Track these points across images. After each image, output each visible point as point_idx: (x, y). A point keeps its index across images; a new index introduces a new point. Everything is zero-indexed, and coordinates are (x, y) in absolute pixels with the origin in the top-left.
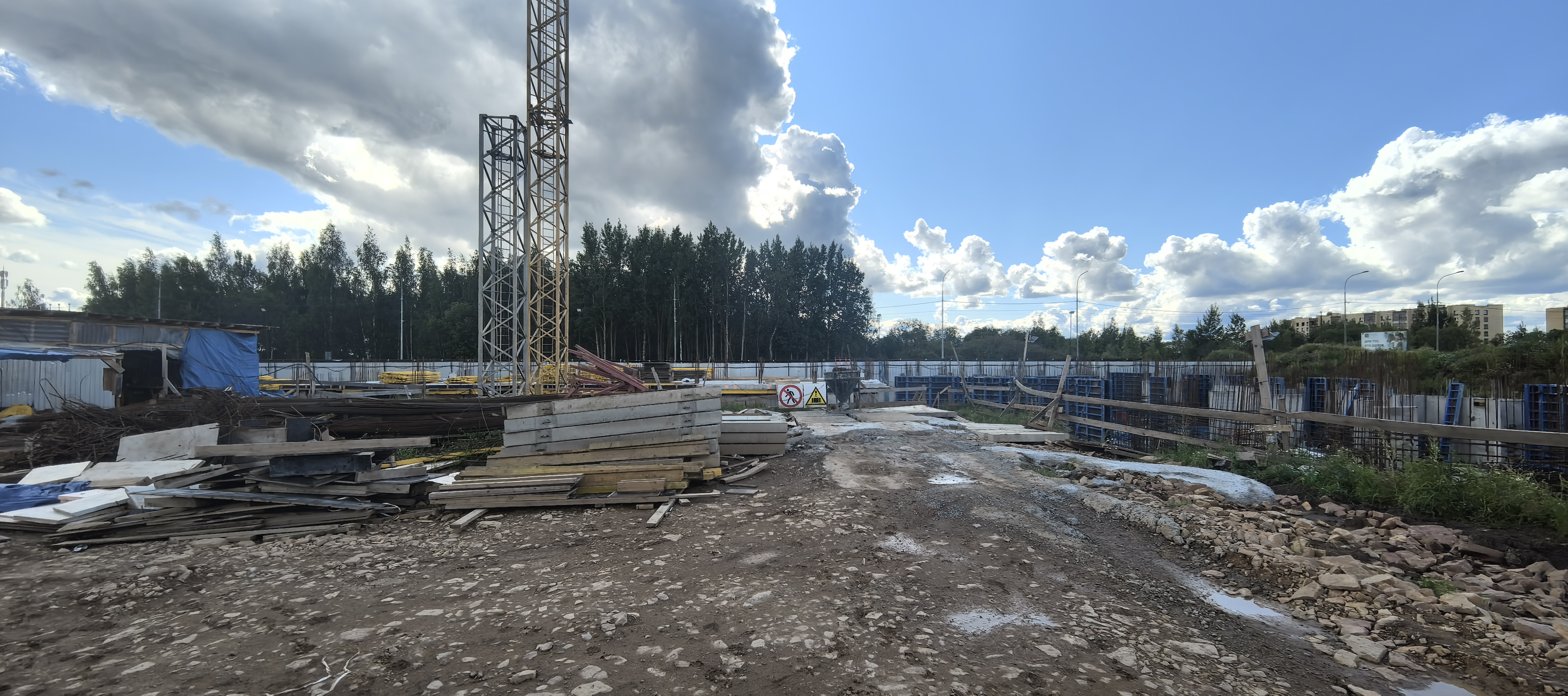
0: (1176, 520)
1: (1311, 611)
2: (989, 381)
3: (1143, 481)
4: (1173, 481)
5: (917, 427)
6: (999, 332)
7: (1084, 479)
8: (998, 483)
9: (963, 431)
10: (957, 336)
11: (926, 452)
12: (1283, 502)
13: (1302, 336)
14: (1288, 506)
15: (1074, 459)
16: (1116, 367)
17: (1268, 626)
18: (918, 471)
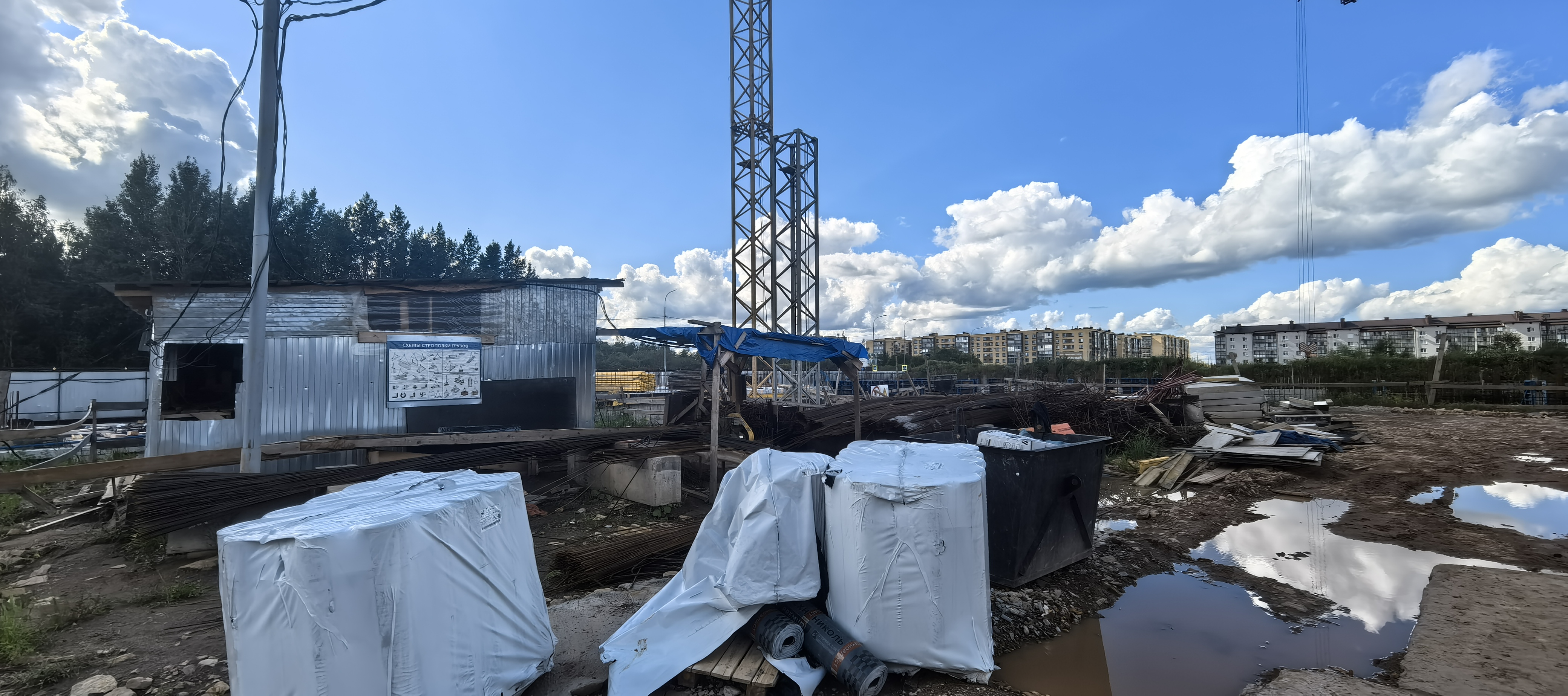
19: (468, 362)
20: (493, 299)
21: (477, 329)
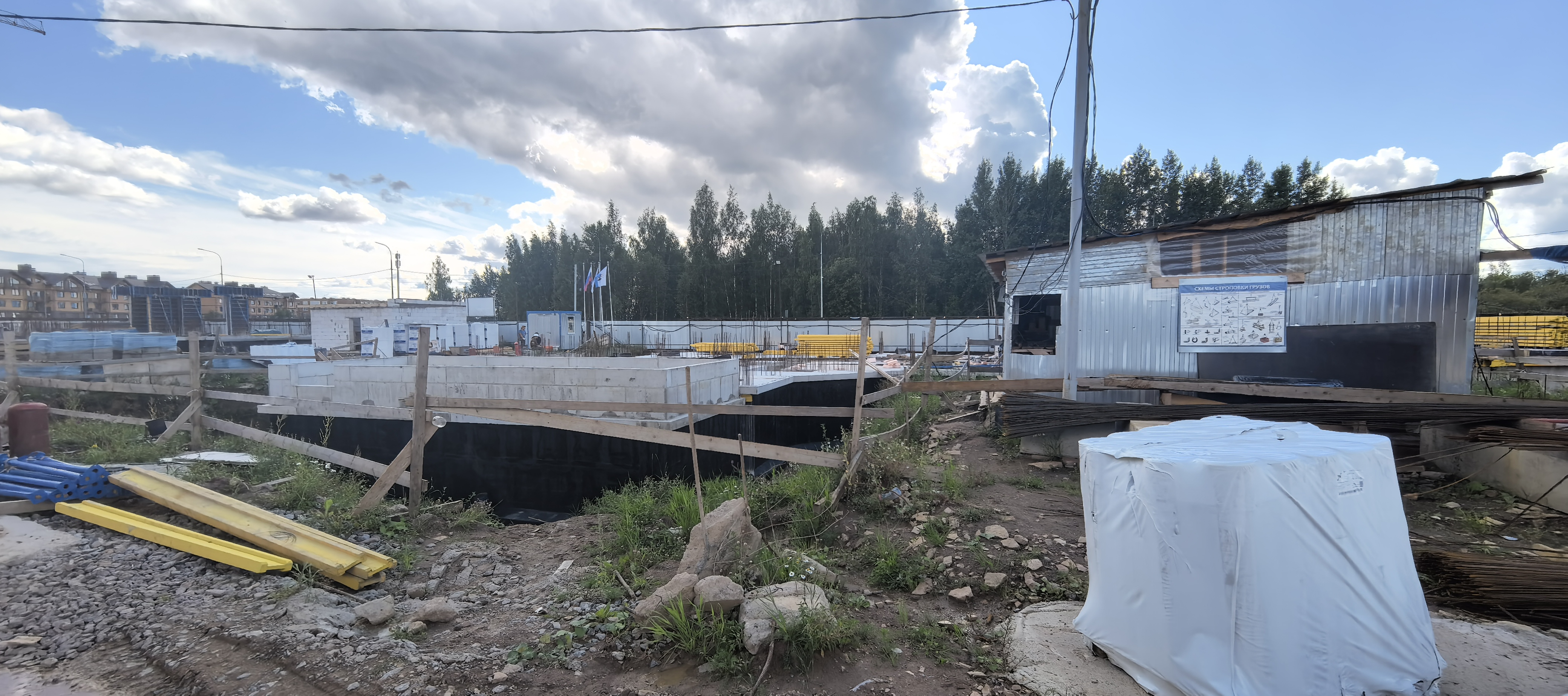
19: (1270, 305)
20: (1305, 229)
21: (1282, 266)
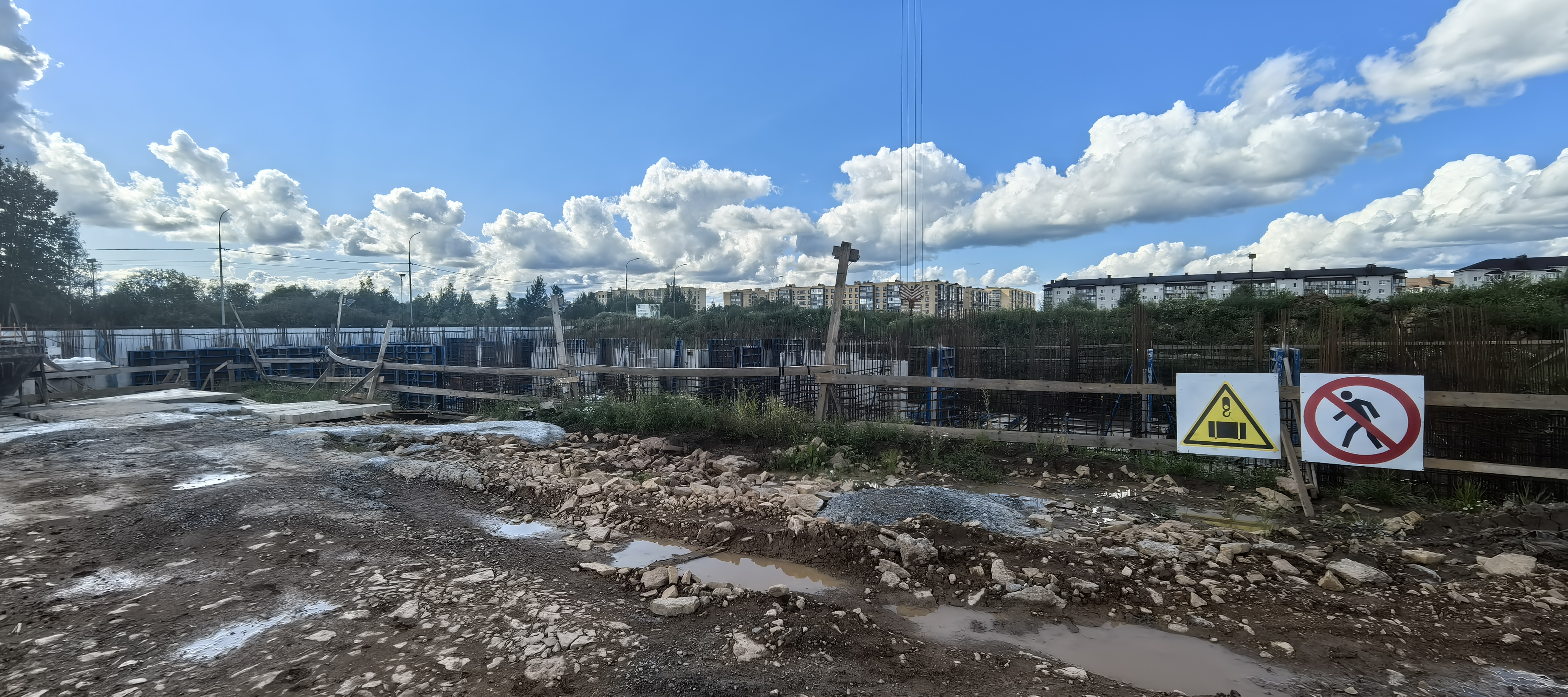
0: (480, 470)
1: (570, 519)
2: (293, 352)
3: (459, 441)
4: (487, 436)
5: (166, 418)
6: (314, 294)
7: (399, 449)
8: (288, 471)
9: (249, 417)
10: (249, 296)
11: (176, 450)
12: (571, 439)
13: (602, 306)
14: (574, 441)
15: (391, 431)
16: (452, 332)
17: (539, 539)
18: (156, 479)
